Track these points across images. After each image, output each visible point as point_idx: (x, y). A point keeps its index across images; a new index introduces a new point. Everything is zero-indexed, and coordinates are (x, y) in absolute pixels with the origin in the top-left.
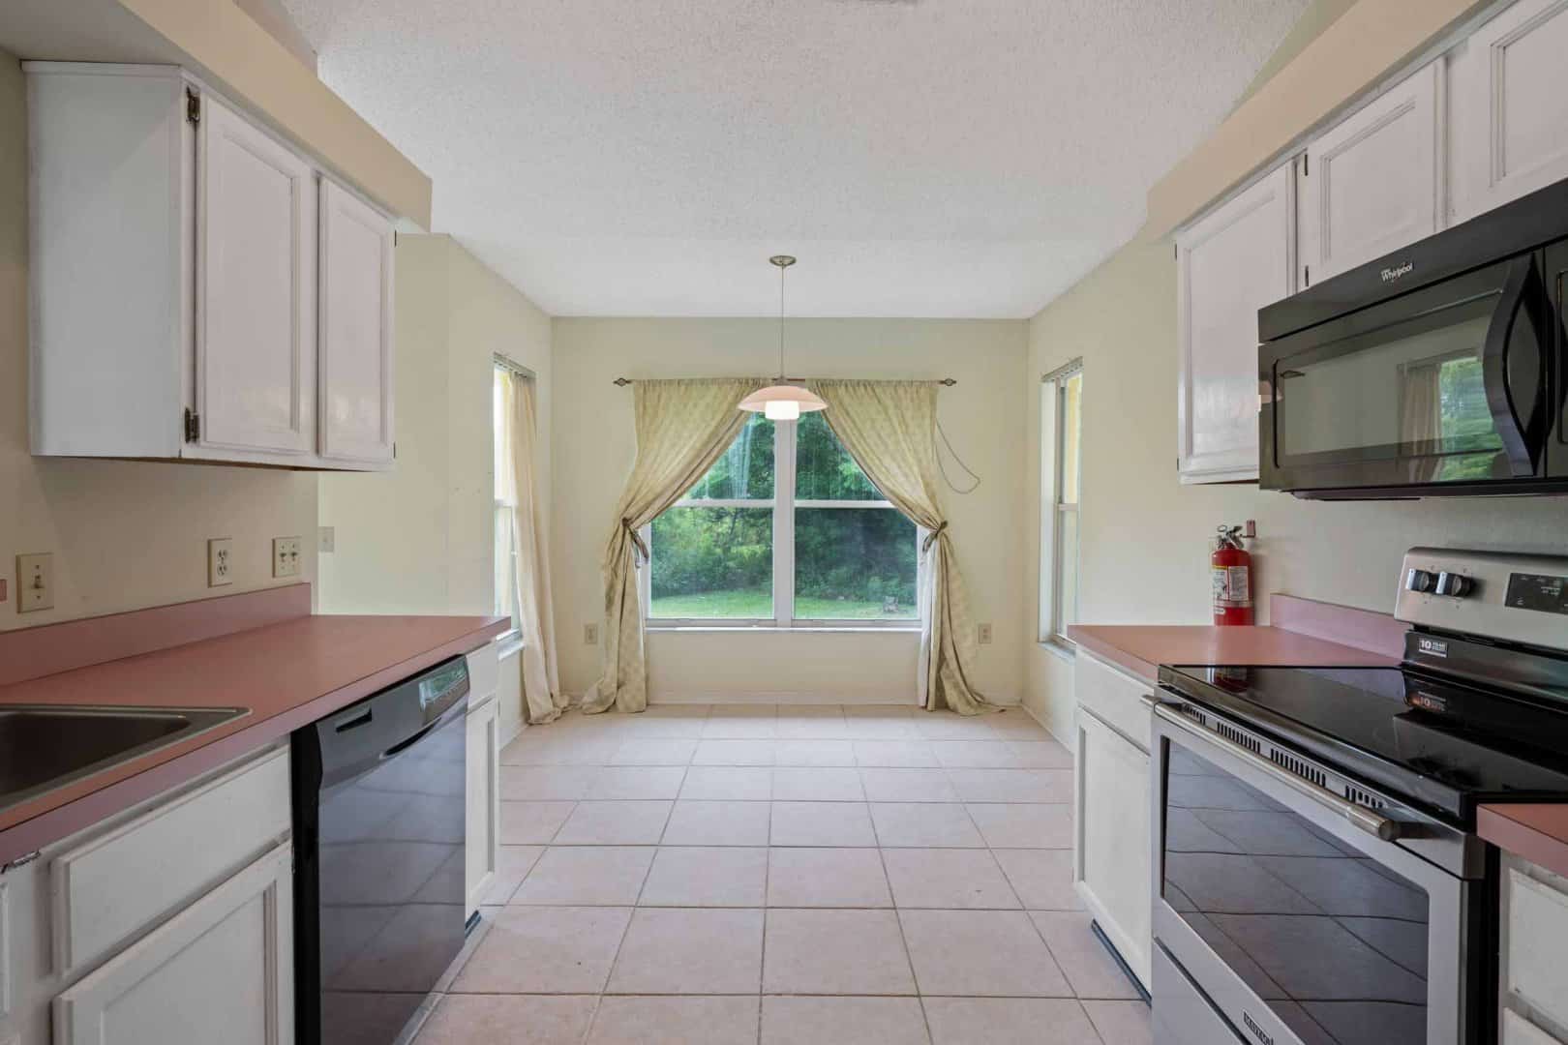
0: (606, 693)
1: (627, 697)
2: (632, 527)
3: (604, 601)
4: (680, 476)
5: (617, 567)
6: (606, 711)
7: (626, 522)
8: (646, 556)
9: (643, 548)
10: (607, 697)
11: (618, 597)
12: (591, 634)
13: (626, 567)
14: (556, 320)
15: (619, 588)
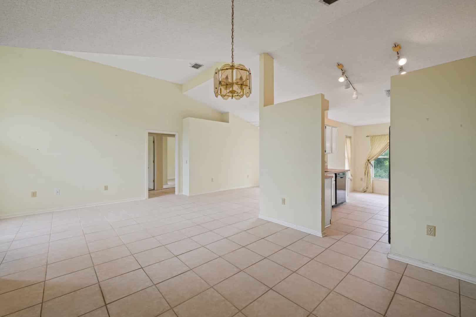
0: (365, 189)
1: (368, 190)
2: (370, 161)
3: (364, 173)
4: (380, 152)
5: (367, 168)
6: (364, 192)
7: (368, 160)
8: (372, 166)
9: (372, 165)
10: (365, 190)
11: (367, 173)
12: (362, 179)
13: (368, 168)
14: (355, 127)
15: (367, 172)
